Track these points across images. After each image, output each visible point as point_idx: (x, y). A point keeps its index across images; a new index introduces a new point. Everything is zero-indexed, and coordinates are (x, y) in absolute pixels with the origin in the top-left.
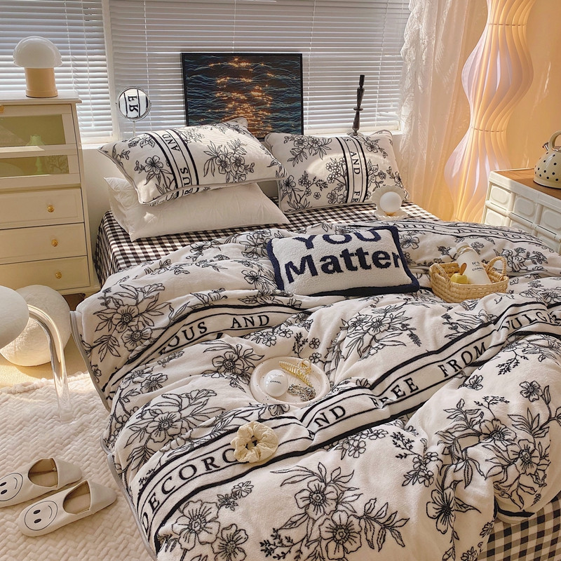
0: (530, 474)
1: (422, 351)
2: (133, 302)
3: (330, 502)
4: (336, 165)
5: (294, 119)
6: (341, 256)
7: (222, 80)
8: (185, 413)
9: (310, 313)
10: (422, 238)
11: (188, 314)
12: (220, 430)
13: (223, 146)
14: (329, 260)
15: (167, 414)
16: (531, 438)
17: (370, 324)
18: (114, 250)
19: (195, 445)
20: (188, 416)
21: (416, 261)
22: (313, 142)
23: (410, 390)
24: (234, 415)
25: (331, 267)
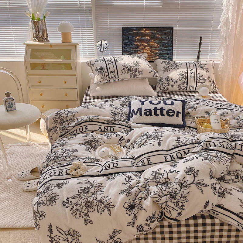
0: (174, 202)
1: (160, 149)
2: (66, 116)
3: (89, 193)
4: (182, 74)
5: (169, 54)
6: (153, 109)
7: (138, 38)
8: (64, 155)
10: (199, 107)
11: (83, 123)
13: (131, 64)
14: (148, 111)
15: (58, 155)
16: (179, 189)
17: (147, 136)
18: (83, 99)
19: (61, 166)
20: (64, 157)
21: (193, 116)
22: (174, 64)
23: (148, 163)
24: (78, 159)
25: (148, 113)
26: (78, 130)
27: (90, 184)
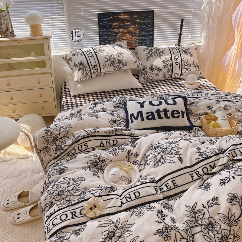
1: (183, 166)
2: (58, 133)
4: (167, 61)
6: (156, 112)
8: (70, 188)
9: (138, 139)
10: (200, 102)
11: (81, 139)
12: (81, 198)
13: (113, 55)
14: (150, 114)
15: (62, 188)
17: (162, 149)
18: (64, 100)
19: (70, 204)
20: (71, 190)
21: (195, 113)
22: (157, 50)
23: (173, 186)
24: (90, 191)
25: (150, 117)
26: (76, 148)
27: (113, 225)
